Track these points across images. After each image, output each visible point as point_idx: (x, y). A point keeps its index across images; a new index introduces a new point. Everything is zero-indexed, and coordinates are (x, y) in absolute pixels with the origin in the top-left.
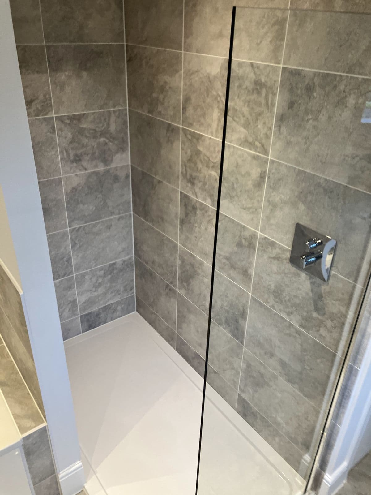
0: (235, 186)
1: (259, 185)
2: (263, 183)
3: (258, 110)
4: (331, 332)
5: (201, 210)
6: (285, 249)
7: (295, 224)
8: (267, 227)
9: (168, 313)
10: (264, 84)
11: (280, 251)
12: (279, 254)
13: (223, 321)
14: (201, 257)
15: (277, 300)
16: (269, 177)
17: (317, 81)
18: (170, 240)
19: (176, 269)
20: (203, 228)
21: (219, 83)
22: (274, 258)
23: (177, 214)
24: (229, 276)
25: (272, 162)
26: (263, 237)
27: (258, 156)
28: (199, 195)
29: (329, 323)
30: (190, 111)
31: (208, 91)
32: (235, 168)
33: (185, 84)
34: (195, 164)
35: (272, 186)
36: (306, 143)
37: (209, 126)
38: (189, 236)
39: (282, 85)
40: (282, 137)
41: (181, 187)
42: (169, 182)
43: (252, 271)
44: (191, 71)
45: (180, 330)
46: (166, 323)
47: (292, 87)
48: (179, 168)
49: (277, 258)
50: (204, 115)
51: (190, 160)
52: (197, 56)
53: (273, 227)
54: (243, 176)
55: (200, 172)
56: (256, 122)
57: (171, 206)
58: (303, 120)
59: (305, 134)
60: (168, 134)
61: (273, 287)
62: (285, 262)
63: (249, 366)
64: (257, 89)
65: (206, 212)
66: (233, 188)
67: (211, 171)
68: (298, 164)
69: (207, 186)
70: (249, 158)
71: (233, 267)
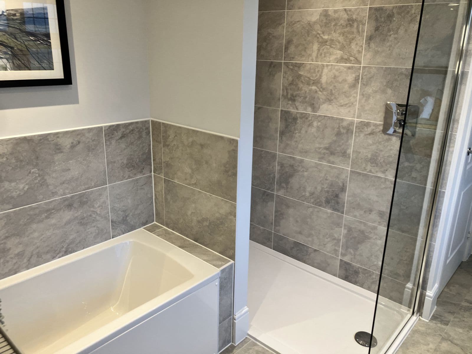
0: (333, 92)
1: (354, 86)
2: (357, 83)
3: (351, 36)
4: (421, 172)
5: (301, 118)
6: (378, 124)
7: (385, 104)
8: (362, 114)
9: (265, 217)
10: (356, 20)
11: (374, 128)
12: (373, 130)
13: (324, 201)
14: (301, 156)
15: (374, 165)
16: (362, 78)
17: (395, 11)
18: (268, 152)
19: (275, 175)
20: (303, 132)
21: (318, 25)
22: (370, 134)
23: (276, 129)
24: (329, 162)
25: (364, 67)
26: (359, 122)
27: (352, 67)
28: (300, 107)
29: (418, 166)
30: (292, 49)
31: (308, 33)
32: (333, 79)
33: (287, 31)
34: (296, 85)
35: (365, 84)
36: (390, 50)
37: (310, 55)
38: (289, 143)
39: (369, 18)
40: (371, 50)
41: (282, 106)
42: (270, 106)
43: (350, 151)
44: (293, 22)
45: (277, 228)
46: (262, 228)
47: (377, 18)
48: (280, 92)
49: (372, 133)
50: (305, 49)
51: (291, 84)
52: (299, 11)
53: (367, 112)
54: (340, 83)
55: (301, 90)
56: (349, 45)
57: (270, 124)
58: (386, 36)
59: (388, 44)
60: (270, 70)
61: (369, 156)
62: (378, 134)
63: (350, 230)
64: (350, 24)
65: (307, 118)
66: (332, 94)
67: (312, 86)
68: (385, 64)
69: (307, 99)
70: (345, 69)
71: (332, 153)
